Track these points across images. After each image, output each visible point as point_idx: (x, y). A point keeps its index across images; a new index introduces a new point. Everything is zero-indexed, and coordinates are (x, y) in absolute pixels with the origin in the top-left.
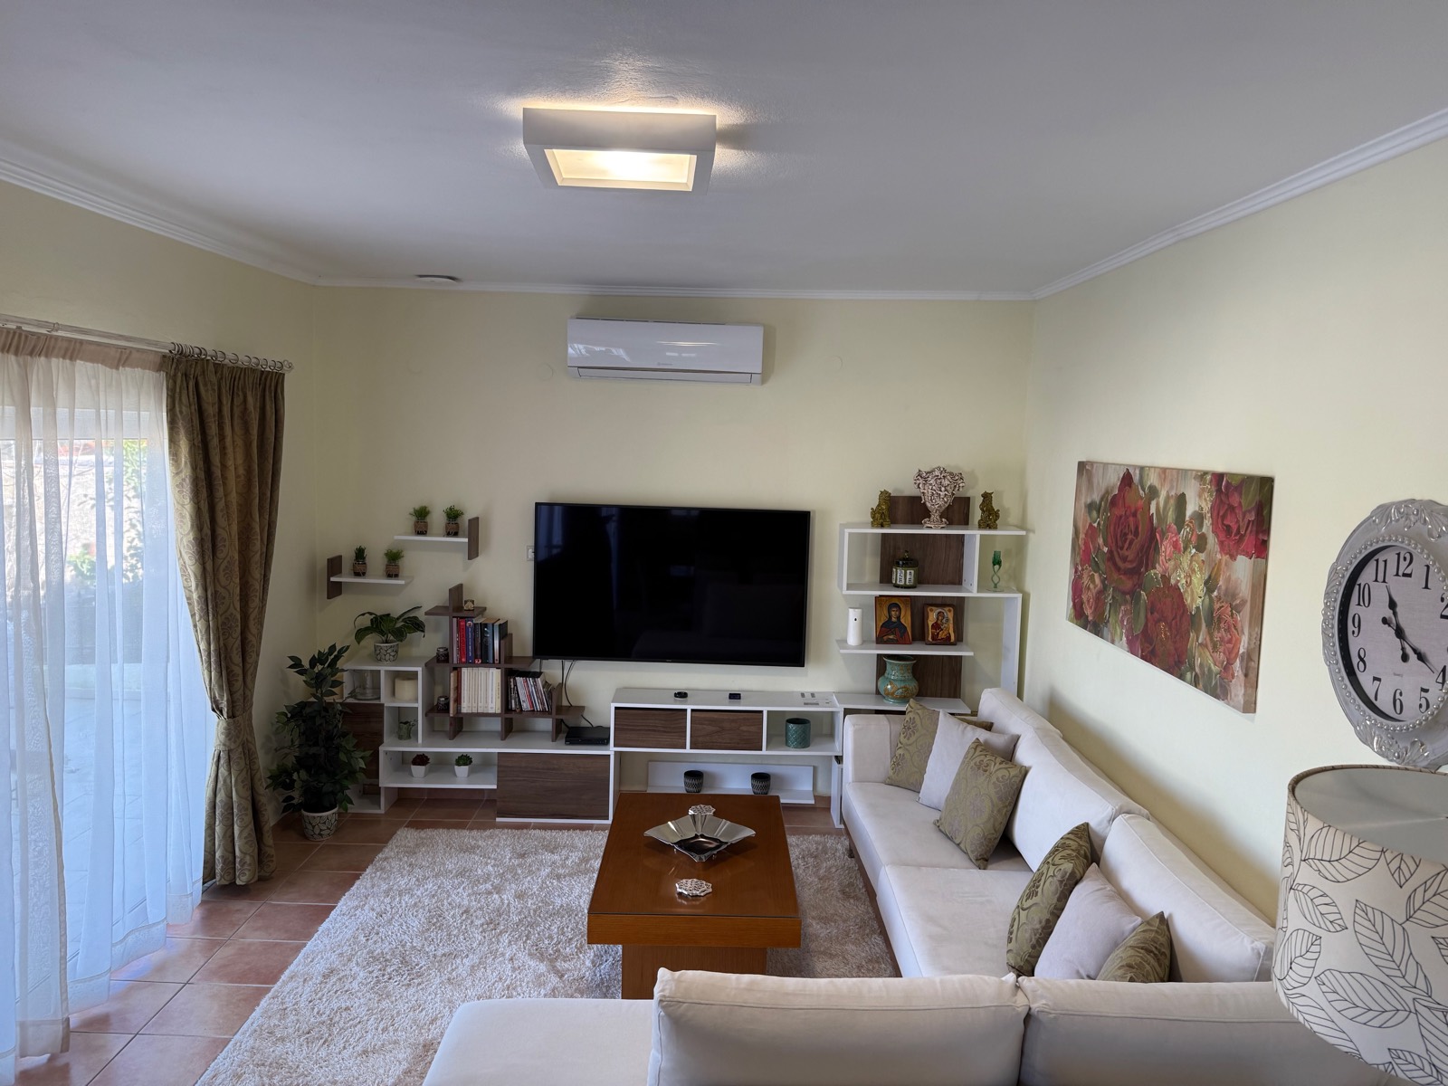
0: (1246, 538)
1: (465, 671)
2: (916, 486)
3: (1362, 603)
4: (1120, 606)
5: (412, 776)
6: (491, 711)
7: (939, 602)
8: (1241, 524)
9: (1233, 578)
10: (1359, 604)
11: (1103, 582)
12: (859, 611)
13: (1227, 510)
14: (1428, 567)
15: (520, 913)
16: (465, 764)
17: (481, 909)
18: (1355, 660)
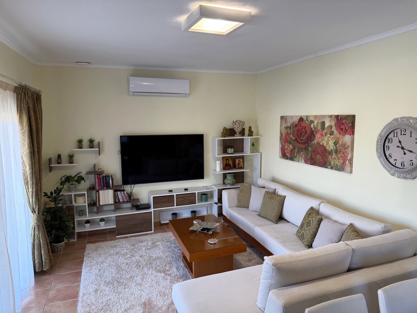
0: (348, 131)
1: (100, 192)
2: (233, 125)
3: (389, 142)
4: (301, 152)
5: (85, 227)
6: (110, 203)
7: (238, 157)
8: (346, 127)
9: (344, 141)
10: (388, 143)
11: (293, 147)
12: (219, 161)
13: (341, 124)
14: (411, 132)
15: (144, 261)
16: (103, 221)
17: (131, 262)
18: (388, 156)
